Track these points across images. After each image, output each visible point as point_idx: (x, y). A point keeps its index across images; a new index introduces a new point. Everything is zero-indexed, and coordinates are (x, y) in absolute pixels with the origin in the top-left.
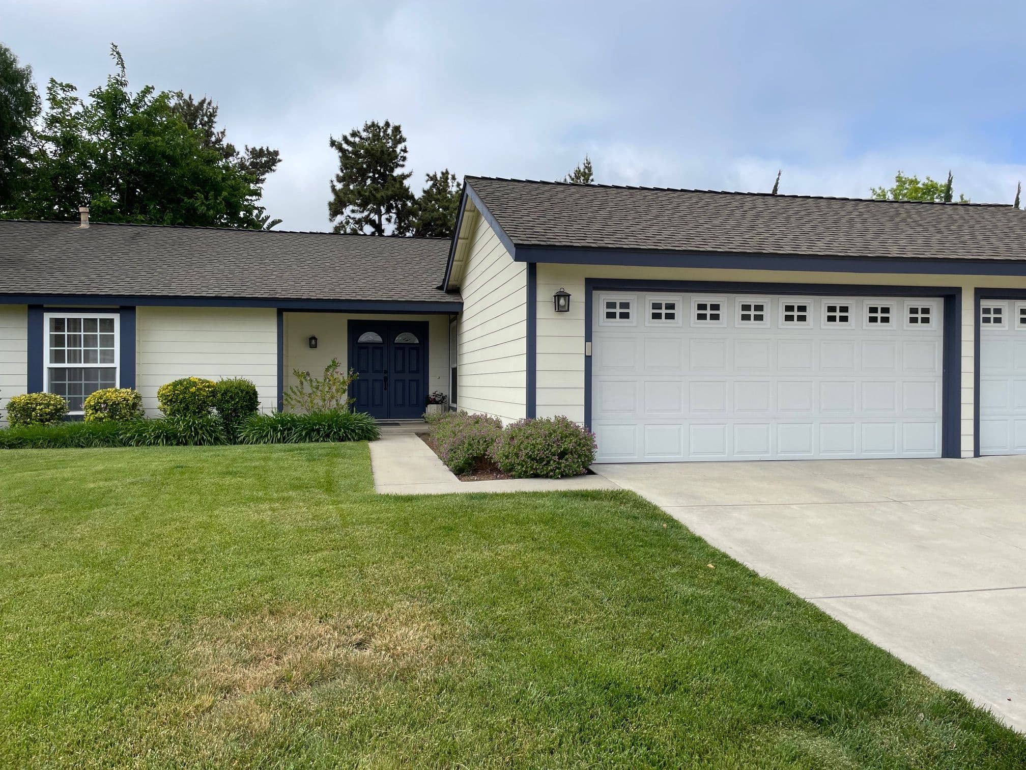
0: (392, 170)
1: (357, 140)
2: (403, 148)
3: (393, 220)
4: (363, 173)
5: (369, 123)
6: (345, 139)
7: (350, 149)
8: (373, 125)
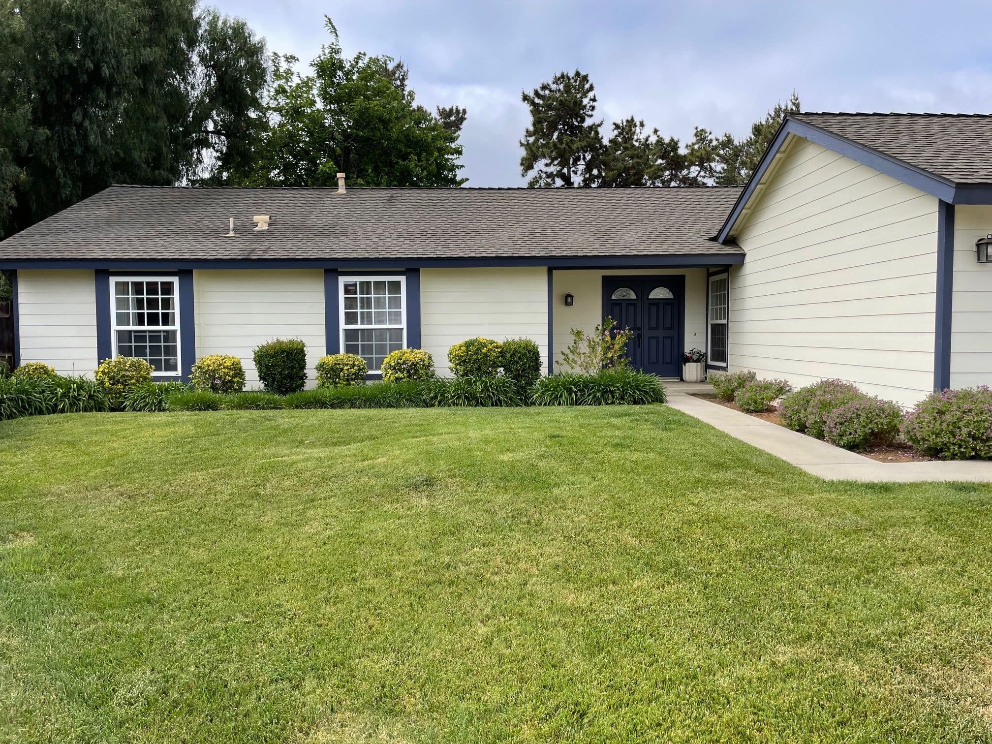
0: (583, 120)
1: (547, 92)
2: (592, 98)
3: (579, 172)
4: (553, 127)
5: (558, 75)
6: (536, 93)
7: (541, 102)
8: (563, 76)
